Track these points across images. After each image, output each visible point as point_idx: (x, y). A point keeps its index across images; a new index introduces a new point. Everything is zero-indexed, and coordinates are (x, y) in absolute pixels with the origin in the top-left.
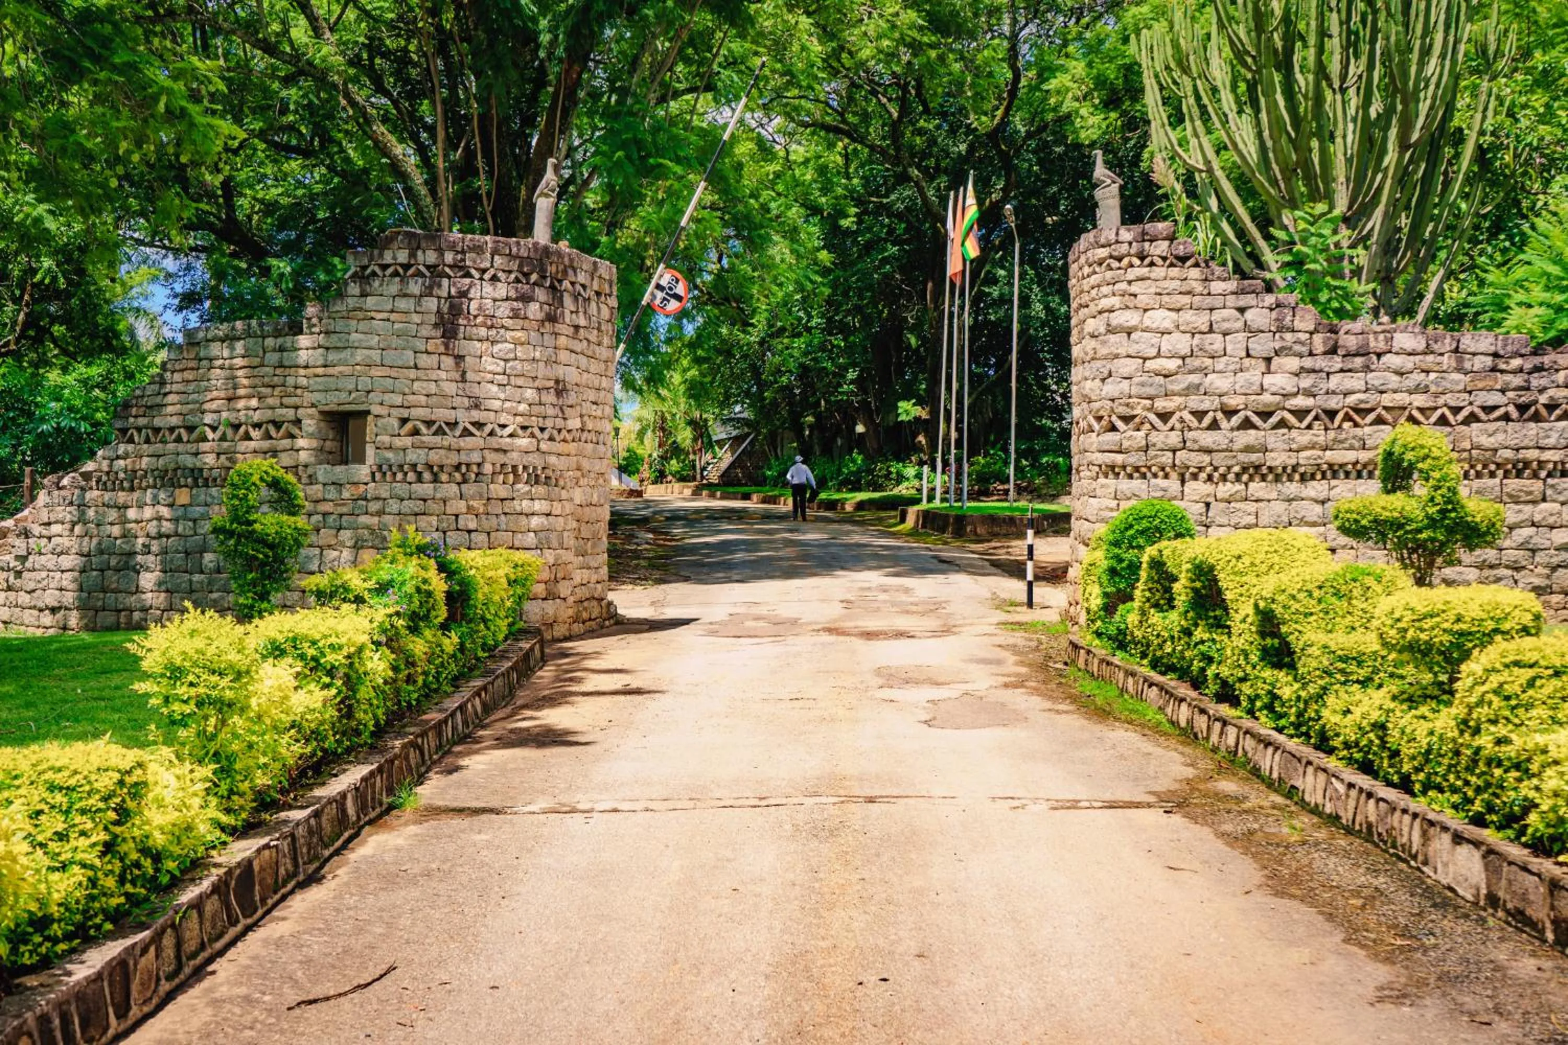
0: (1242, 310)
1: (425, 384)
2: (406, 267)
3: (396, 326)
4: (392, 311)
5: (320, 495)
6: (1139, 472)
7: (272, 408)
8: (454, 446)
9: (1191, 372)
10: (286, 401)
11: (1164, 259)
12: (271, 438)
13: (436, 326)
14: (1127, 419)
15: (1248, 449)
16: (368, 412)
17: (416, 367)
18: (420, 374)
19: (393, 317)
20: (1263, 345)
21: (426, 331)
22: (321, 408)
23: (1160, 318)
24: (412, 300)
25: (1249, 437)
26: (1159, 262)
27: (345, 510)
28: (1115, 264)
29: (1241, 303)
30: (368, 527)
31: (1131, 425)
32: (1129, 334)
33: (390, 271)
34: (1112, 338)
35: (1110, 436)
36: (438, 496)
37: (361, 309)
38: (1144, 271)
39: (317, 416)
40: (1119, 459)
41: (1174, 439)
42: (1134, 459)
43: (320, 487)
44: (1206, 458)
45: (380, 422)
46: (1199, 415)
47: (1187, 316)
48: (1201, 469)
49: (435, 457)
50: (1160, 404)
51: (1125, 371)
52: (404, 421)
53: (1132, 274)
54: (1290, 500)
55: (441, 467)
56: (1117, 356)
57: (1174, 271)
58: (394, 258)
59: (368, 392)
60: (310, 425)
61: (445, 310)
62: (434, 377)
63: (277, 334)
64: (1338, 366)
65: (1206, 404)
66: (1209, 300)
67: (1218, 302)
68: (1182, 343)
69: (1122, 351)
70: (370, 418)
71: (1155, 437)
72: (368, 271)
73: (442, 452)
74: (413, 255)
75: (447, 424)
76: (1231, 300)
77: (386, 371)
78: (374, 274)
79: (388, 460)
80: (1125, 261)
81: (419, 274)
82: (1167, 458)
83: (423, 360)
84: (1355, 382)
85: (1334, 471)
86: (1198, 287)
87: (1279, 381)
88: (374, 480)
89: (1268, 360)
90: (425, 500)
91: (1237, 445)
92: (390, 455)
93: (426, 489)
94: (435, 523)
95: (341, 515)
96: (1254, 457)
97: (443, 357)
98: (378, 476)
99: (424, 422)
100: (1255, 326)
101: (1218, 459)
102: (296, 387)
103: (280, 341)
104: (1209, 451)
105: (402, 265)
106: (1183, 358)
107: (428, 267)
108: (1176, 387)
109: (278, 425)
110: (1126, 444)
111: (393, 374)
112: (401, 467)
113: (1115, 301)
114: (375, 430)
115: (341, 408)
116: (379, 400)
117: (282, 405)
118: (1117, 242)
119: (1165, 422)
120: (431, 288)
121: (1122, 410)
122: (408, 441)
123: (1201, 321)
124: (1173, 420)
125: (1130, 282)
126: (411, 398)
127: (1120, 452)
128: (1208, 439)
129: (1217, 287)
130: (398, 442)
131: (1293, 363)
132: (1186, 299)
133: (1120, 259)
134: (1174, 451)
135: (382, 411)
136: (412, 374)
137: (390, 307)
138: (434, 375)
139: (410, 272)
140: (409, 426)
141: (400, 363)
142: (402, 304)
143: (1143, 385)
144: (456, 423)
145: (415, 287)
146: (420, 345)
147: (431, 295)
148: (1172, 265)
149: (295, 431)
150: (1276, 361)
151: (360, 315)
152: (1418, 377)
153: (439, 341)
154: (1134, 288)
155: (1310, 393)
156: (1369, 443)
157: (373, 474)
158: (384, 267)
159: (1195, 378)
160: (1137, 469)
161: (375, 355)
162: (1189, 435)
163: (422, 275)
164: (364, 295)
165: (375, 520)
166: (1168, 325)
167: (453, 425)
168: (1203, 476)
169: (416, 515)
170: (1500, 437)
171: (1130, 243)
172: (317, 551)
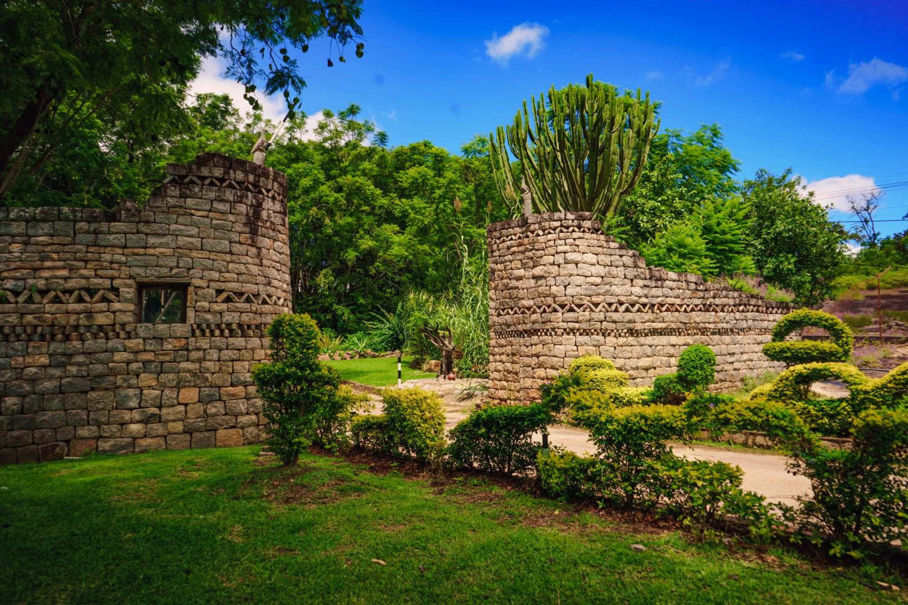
0: (621, 256)
1: (237, 266)
2: (222, 180)
3: (215, 222)
4: (210, 211)
5: (141, 347)
6: (586, 332)
7: (87, 278)
8: (259, 311)
9: (606, 284)
10: (100, 272)
11: (589, 229)
12: (83, 301)
13: (245, 224)
14: (579, 306)
15: (630, 322)
16: (189, 284)
17: (231, 253)
18: (234, 258)
19: (211, 215)
20: (631, 273)
21: (239, 227)
22: (138, 279)
23: (590, 258)
24: (228, 205)
25: (629, 316)
26: (587, 230)
27: (167, 358)
28: (565, 230)
29: (621, 253)
30: (189, 371)
31: (582, 309)
32: (577, 264)
33: (207, 182)
34: (569, 266)
35: (571, 314)
36: (249, 346)
37: (181, 207)
38: (581, 234)
39: (135, 286)
40: (577, 325)
41: (602, 316)
42: (584, 326)
43: (141, 341)
44: (613, 326)
45: (200, 292)
46: (610, 305)
47: (601, 257)
48: (612, 331)
49: (245, 318)
50: (595, 299)
51: (578, 283)
52: (219, 292)
53: (575, 235)
54: (642, 345)
55: (249, 327)
56: (571, 275)
57: (594, 236)
58: (210, 172)
59: (189, 269)
60: (128, 292)
61: (251, 214)
62: (244, 261)
63: (91, 220)
64: (654, 285)
65: (613, 300)
66: (610, 250)
67: (613, 252)
68: (602, 271)
69: (575, 272)
70: (191, 289)
71: (594, 315)
72: (187, 180)
73: (251, 315)
74: (227, 173)
75: (254, 295)
76: (618, 252)
77: (205, 254)
78: (192, 182)
79: (208, 320)
80: (571, 229)
81: (231, 186)
82: (598, 325)
83: (237, 248)
84: (659, 292)
85: (654, 332)
86: (605, 244)
87: (637, 290)
88: (193, 335)
89: (632, 280)
90: (239, 350)
91: (626, 320)
92: (209, 316)
93: (239, 342)
94: (247, 367)
95: (162, 363)
96: (631, 325)
97: (250, 247)
98: (198, 332)
99: (235, 293)
100: (627, 264)
101: (619, 326)
102: (111, 263)
103: (93, 226)
104: (615, 322)
105: (217, 179)
106: (602, 277)
107: (238, 183)
108: (601, 291)
109: (91, 292)
110: (581, 318)
111: (212, 257)
112: (218, 326)
113: (567, 248)
114: (195, 297)
115: (160, 280)
116: (199, 275)
117: (96, 276)
118: (565, 219)
119: (596, 307)
120: (241, 197)
121: (577, 301)
122: (224, 306)
123: (607, 260)
124: (600, 307)
125: (574, 239)
126: (227, 275)
127: (577, 322)
128: (615, 316)
129: (612, 245)
130: (216, 307)
131: (641, 282)
132: (600, 250)
133: (568, 228)
134: (601, 322)
135: (203, 284)
136: (228, 257)
137: (208, 208)
138: (244, 259)
139: (225, 184)
140: (224, 295)
141: (218, 248)
142: (221, 206)
143: (587, 289)
144: (259, 295)
145: (229, 195)
146: (235, 237)
147: (241, 202)
148: (592, 233)
149: (111, 296)
150: (635, 281)
151: (181, 211)
152: (677, 292)
153: (248, 236)
154: (577, 242)
155: (646, 296)
156: (666, 320)
157: (193, 331)
158: (203, 178)
159: (607, 287)
160: (584, 330)
161: (196, 241)
162: (608, 314)
163: (233, 187)
164: (183, 196)
165: (197, 365)
166: (594, 261)
167: (257, 295)
168: (613, 334)
169: (233, 360)
170: (700, 318)
171: (573, 220)
172: (137, 392)
